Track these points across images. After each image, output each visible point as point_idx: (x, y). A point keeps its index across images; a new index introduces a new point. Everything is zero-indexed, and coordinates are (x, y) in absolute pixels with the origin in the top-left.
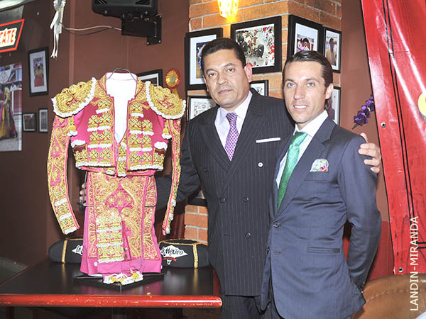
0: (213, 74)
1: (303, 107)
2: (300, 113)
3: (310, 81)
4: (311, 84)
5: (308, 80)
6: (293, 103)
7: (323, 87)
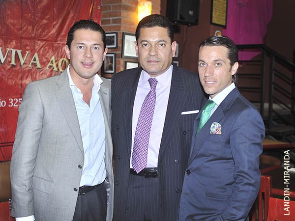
0: (146, 45)
1: (212, 82)
2: (209, 87)
3: (218, 62)
4: (219, 64)
5: (216, 61)
6: (204, 79)
7: (229, 66)
